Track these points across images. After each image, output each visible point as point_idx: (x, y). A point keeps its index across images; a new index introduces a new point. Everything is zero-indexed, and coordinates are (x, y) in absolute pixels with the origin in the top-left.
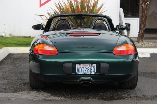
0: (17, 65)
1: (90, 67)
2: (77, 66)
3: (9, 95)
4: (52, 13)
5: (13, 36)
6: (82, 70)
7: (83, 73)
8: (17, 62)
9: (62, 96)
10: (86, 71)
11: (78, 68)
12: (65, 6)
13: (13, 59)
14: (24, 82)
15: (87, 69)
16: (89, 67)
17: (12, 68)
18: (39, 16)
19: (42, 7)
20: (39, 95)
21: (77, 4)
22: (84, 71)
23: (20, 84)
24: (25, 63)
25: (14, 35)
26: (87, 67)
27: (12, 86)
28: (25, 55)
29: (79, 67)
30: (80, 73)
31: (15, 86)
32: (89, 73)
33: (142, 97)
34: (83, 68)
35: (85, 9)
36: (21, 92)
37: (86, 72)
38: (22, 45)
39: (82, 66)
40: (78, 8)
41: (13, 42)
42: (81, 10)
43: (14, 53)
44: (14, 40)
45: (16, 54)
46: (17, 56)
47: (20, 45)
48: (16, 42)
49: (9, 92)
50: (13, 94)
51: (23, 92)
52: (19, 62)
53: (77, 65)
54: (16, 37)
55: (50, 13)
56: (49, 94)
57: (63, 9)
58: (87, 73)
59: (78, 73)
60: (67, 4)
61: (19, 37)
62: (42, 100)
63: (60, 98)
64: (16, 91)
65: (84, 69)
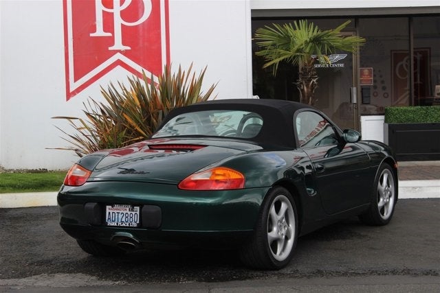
0: (20, 229)
1: (129, 213)
2: (108, 209)
3: (11, 282)
4: (95, 111)
5: (6, 170)
6: (116, 217)
7: (117, 224)
8: (20, 224)
9: (122, 280)
10: (123, 220)
11: (109, 213)
12: (124, 95)
13: (10, 218)
14: (39, 259)
15: (124, 217)
16: (128, 211)
17: (10, 236)
18: (66, 120)
19: (72, 99)
20: (72, 280)
21: (153, 88)
22: (120, 221)
23: (31, 264)
24: (38, 225)
25: (7, 168)
26: (125, 212)
27: (13, 266)
28: (35, 209)
29: (111, 212)
30: (113, 224)
31: (19, 267)
32: (128, 225)
33: (289, 274)
34: (118, 213)
35: (172, 100)
36: (35, 277)
37: (122, 222)
38: (29, 188)
39: (117, 209)
40: (154, 97)
41: (8, 182)
42: (163, 102)
43: (10, 207)
44: (9, 177)
45: (14, 208)
46: (19, 212)
47: (22, 187)
48: (14, 182)
49: (9, 278)
50: (17, 280)
51: (38, 276)
52: (23, 225)
53: (108, 207)
54: (12, 172)
55: (91, 112)
56: (94, 278)
57: (122, 102)
58: (124, 225)
59: (110, 224)
60: (129, 90)
61: (19, 171)
62: (80, 286)
63: (117, 283)
64: (23, 275)
65: (120, 216)
